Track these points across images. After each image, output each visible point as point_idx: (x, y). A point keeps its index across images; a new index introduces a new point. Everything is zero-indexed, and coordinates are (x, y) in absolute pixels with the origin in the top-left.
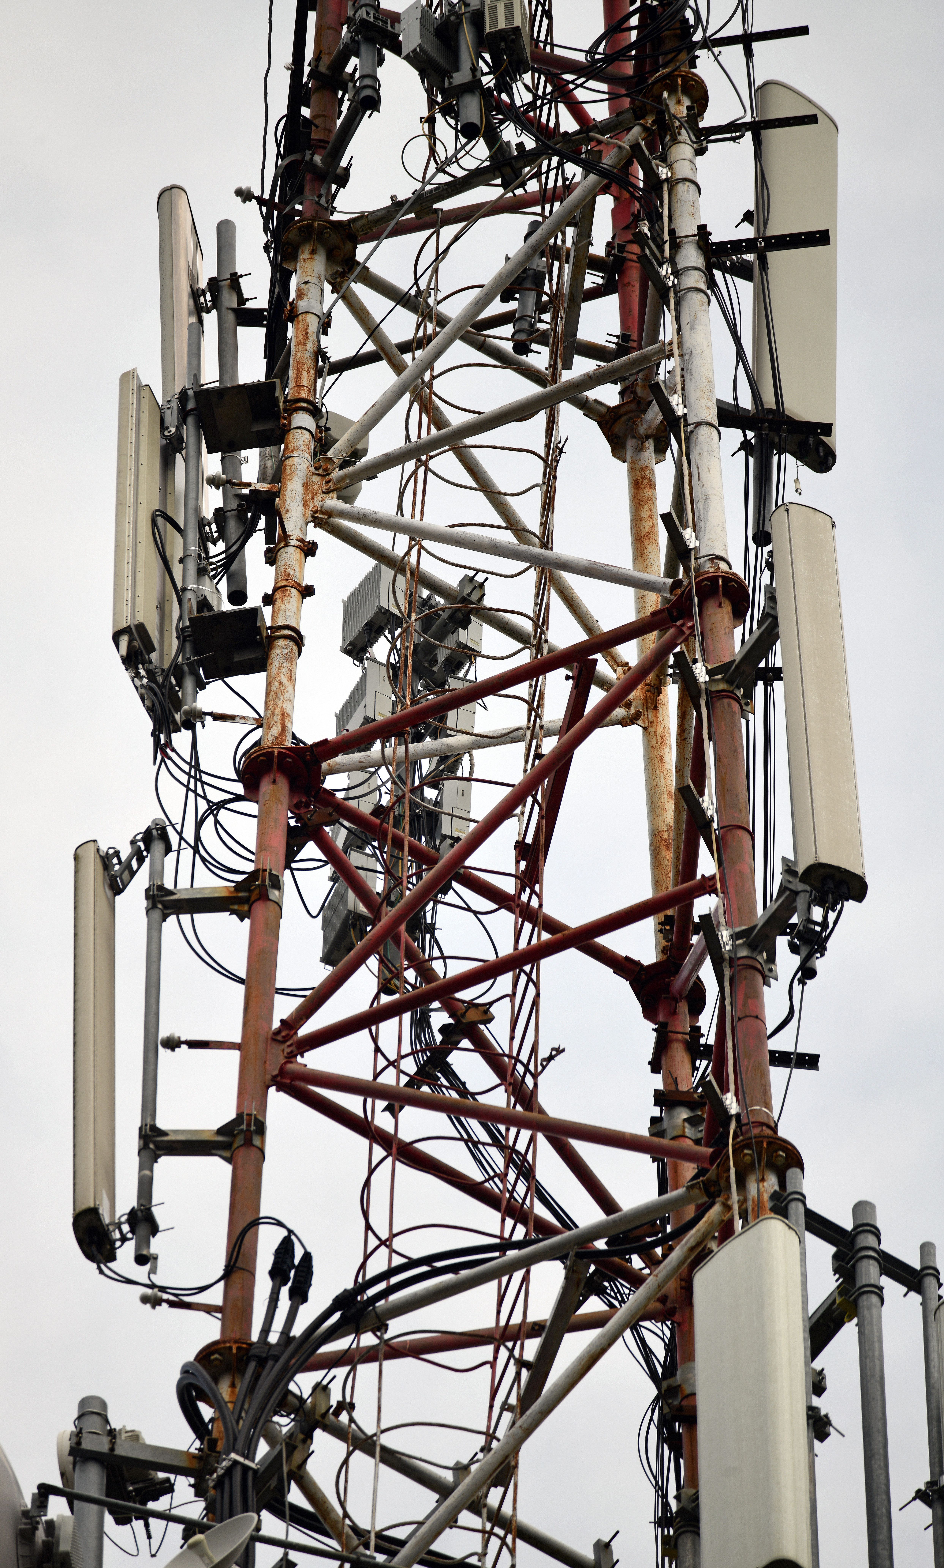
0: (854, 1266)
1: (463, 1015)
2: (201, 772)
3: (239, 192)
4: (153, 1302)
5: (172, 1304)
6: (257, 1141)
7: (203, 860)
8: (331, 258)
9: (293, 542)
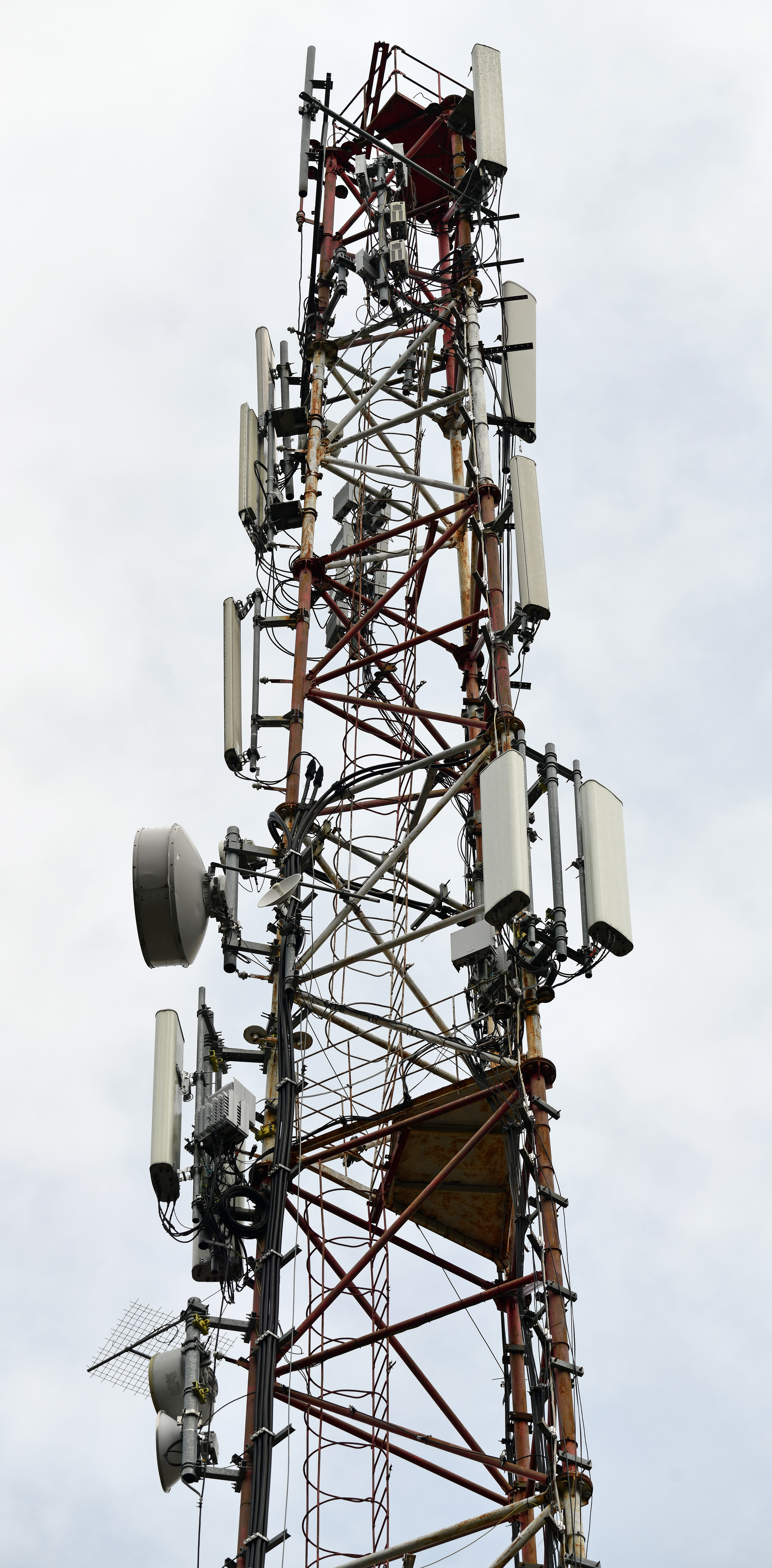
0: (546, 770)
1: (384, 668)
2: (276, 569)
3: (289, 329)
4: (258, 787)
5: (265, 788)
6: (300, 721)
7: (277, 605)
8: (327, 356)
9: (313, 473)
